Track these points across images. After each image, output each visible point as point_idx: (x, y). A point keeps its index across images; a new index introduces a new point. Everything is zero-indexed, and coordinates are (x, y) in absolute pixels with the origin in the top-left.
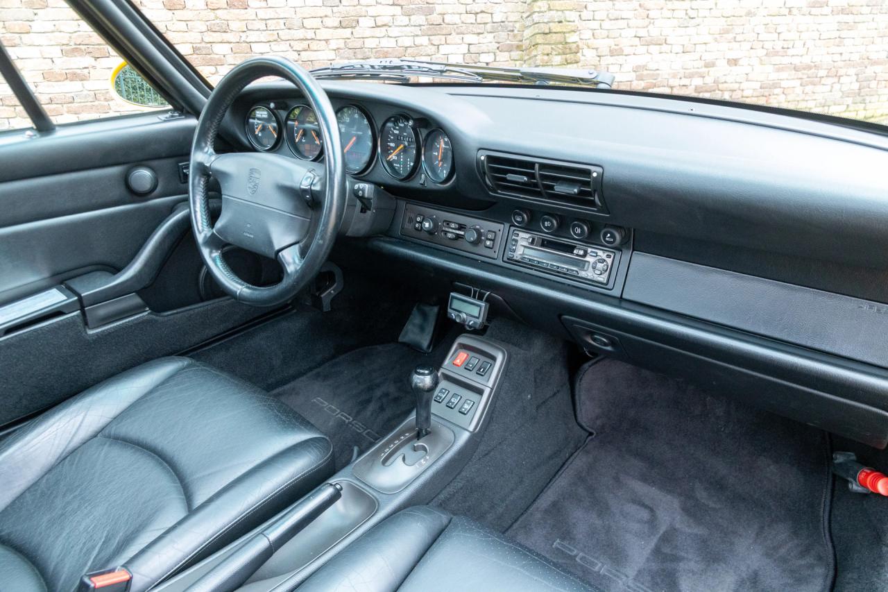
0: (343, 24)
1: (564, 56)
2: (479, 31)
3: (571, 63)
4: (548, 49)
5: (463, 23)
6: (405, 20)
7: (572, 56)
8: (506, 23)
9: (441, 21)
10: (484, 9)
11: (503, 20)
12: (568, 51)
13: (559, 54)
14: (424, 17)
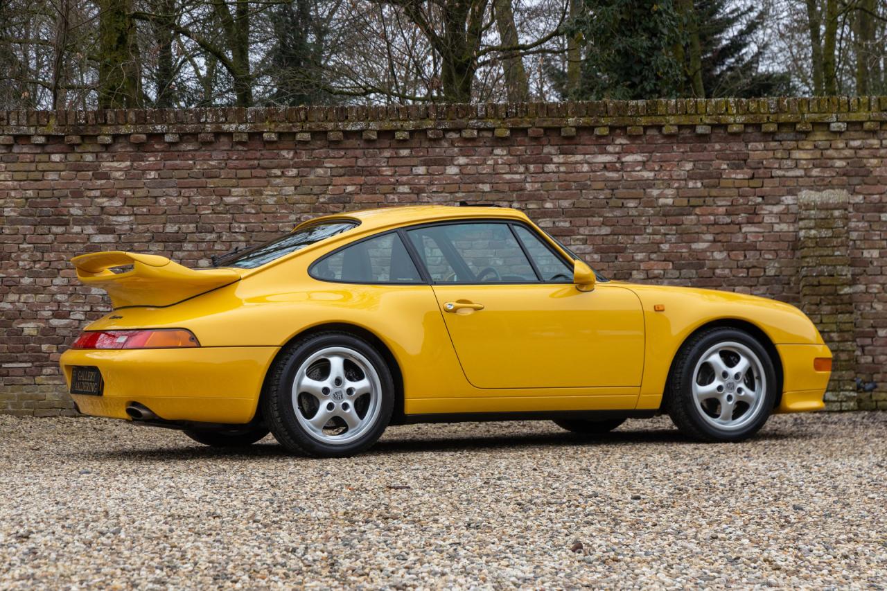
0: (617, 276)
1: (834, 307)
2: (750, 283)
3: (840, 313)
4: (817, 299)
5: (734, 276)
6: (677, 273)
7: (843, 306)
8: (781, 277)
9: (712, 275)
10: (756, 264)
11: (777, 274)
12: (838, 301)
13: (828, 304)
14: (694, 272)
